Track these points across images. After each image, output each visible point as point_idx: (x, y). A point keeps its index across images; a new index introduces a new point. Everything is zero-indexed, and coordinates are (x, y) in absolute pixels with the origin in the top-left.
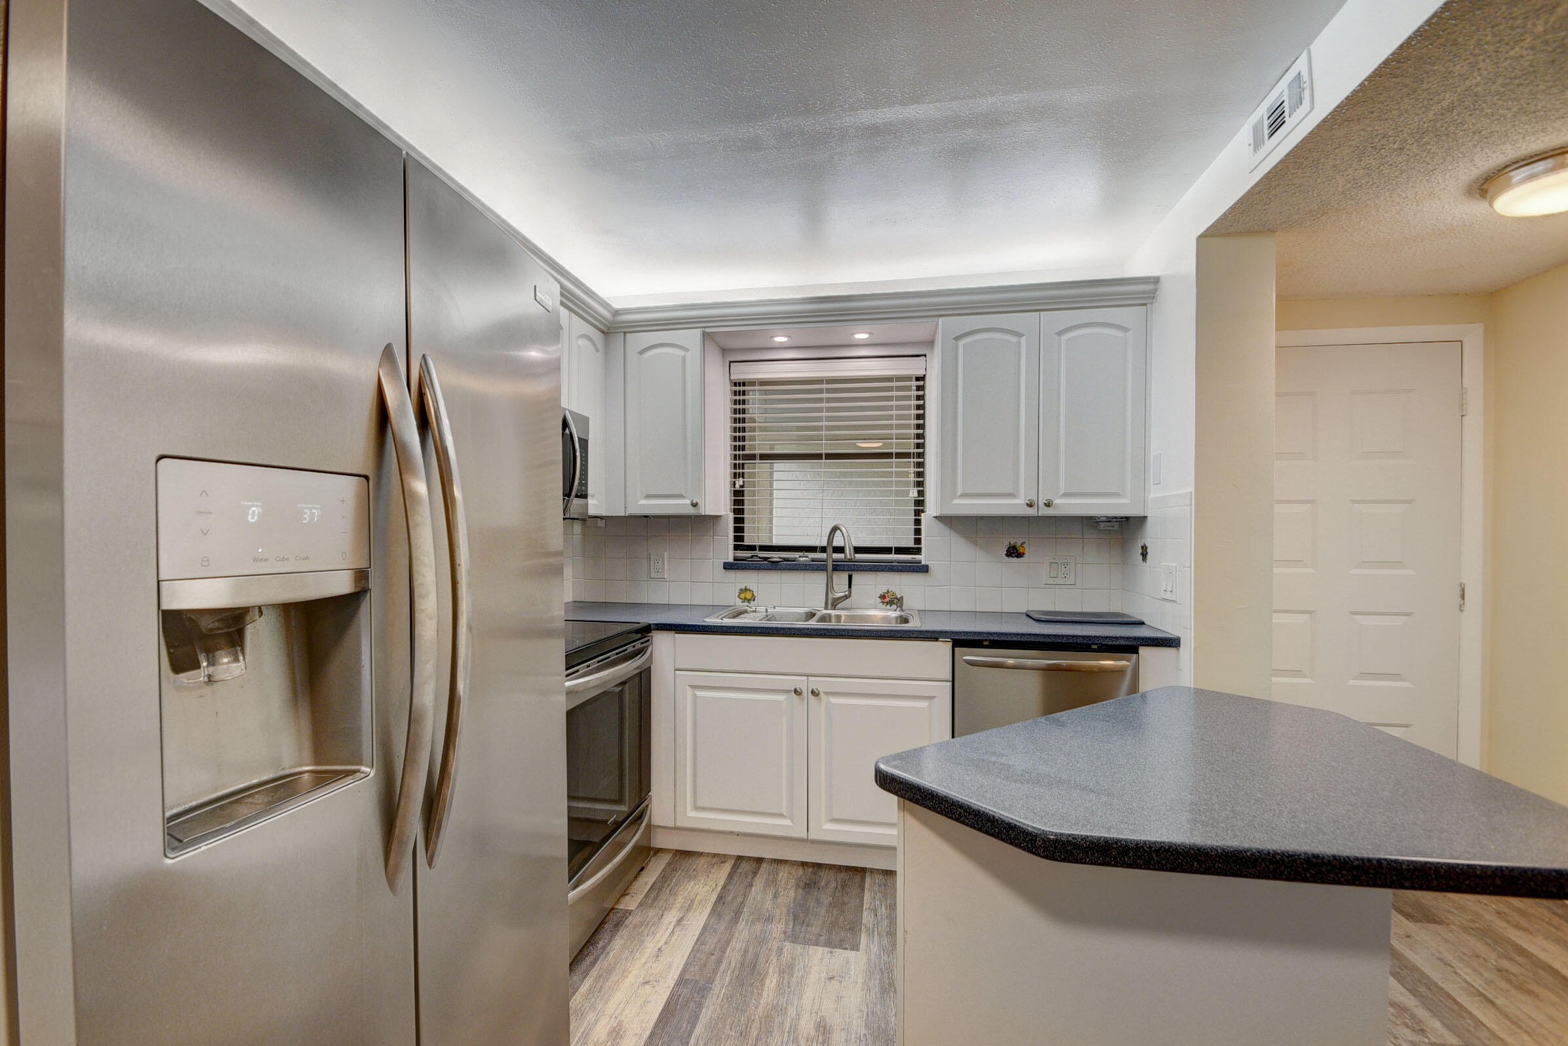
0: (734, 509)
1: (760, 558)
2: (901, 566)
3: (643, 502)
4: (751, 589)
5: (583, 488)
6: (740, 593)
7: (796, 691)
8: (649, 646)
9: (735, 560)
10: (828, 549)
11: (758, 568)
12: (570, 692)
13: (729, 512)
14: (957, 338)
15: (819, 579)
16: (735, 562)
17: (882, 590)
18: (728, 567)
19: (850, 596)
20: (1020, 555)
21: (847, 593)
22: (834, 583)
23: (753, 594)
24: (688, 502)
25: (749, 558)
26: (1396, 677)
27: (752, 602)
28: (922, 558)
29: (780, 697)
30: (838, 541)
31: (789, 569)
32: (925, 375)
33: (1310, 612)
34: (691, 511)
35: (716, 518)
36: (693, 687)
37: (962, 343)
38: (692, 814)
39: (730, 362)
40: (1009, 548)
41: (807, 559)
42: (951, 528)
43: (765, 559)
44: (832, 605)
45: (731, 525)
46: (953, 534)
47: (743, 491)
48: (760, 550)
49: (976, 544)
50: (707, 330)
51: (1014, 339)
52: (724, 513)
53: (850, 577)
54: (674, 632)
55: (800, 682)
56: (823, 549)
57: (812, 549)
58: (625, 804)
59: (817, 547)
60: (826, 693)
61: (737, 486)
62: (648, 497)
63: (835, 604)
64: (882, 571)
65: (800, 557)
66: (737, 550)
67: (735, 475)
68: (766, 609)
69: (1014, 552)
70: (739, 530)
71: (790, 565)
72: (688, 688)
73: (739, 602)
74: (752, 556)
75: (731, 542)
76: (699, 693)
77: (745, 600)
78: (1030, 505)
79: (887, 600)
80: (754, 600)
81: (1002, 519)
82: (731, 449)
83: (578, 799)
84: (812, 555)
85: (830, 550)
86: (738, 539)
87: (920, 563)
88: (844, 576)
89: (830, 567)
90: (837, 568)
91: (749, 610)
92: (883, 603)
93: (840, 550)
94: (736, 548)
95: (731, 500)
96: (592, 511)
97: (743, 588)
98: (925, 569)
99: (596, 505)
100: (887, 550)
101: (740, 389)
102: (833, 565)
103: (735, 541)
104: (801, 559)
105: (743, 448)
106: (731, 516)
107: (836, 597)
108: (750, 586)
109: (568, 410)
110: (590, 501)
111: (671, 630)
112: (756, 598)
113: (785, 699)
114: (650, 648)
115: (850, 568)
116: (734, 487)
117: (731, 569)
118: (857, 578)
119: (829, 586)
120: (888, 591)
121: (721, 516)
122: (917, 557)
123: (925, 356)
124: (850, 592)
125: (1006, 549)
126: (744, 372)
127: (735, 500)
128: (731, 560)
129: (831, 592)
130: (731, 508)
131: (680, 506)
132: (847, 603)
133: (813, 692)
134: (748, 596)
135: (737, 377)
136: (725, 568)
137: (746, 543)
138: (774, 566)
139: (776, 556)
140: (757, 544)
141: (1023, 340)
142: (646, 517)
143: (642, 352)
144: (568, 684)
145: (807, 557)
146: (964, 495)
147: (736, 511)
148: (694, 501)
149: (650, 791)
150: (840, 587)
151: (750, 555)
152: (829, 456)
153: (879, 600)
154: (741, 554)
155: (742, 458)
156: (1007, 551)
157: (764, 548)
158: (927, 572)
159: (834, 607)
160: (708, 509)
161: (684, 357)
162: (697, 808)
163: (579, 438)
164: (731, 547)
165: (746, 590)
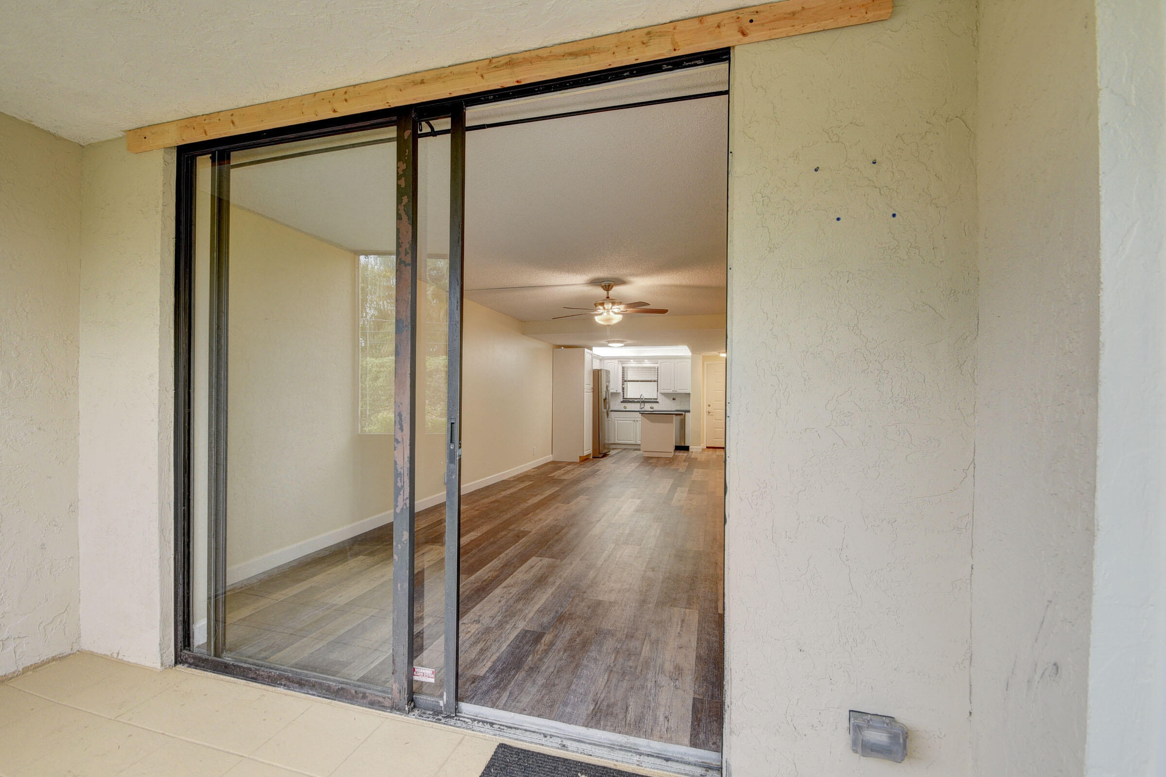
11: (627, 402)
13: (622, 392)
15: (639, 404)
17: (650, 406)
18: (621, 402)
28: (658, 400)
30: (642, 397)
34: (615, 391)
35: (620, 393)
45: (622, 394)
46: (663, 396)
47: (624, 388)
49: (667, 398)
57: (638, 399)
64: (650, 403)
67: (623, 386)
69: (674, 399)
78: (673, 391)
82: (622, 380)
86: (623, 397)
90: (642, 402)
93: (642, 399)
95: (622, 390)
98: (658, 402)
100: (652, 399)
101: (623, 368)
115: (644, 402)
116: (622, 388)
118: (646, 404)
134: (625, 407)
135: (623, 366)
138: (630, 402)
150: (642, 406)
154: (624, 400)
155: (624, 381)
156: (672, 399)
157: (628, 399)
160: (618, 392)
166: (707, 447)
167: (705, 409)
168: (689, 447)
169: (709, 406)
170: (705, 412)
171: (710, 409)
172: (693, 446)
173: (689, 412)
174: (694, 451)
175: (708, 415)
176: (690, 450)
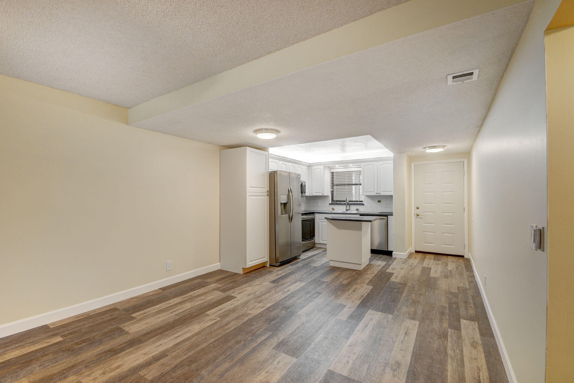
2: (359, 204)
3: (315, 193)
4: (333, 207)
8: (315, 214)
10: (346, 201)
11: (335, 204)
12: (302, 218)
13: (330, 195)
14: (364, 166)
17: (356, 208)
18: (330, 204)
19: (350, 209)
20: (380, 202)
24: (322, 193)
26: (452, 224)
28: (363, 203)
31: (340, 205)
33: (434, 212)
34: (322, 195)
35: (328, 196)
37: (365, 167)
38: (321, 241)
39: (330, 169)
41: (343, 203)
44: (347, 211)
45: (331, 197)
49: (372, 200)
50: (324, 166)
51: (374, 166)
61: (332, 190)
62: (316, 193)
65: (341, 203)
67: (332, 188)
69: (379, 201)
76: (322, 223)
77: (333, 210)
78: (376, 194)
79: (357, 210)
81: (374, 196)
82: (331, 184)
83: (303, 239)
86: (332, 199)
88: (349, 205)
89: (346, 204)
94: (332, 201)
95: (331, 193)
96: (306, 195)
98: (363, 205)
99: (307, 194)
100: (358, 201)
101: (332, 174)
105: (333, 184)
109: (302, 181)
110: (306, 193)
111: (319, 213)
112: (335, 210)
118: (351, 206)
119: (346, 207)
128: (331, 203)
131: (320, 194)
134: (333, 209)
135: (331, 171)
137: (334, 200)
138: (337, 204)
139: (338, 202)
141: (375, 166)
142: (316, 196)
143: (314, 169)
144: (302, 217)
146: (366, 192)
147: (332, 195)
150: (348, 208)
151: (334, 202)
152: (345, 185)
154: (332, 202)
157: (336, 201)
160: (325, 194)
161: (321, 170)
162: (322, 240)
163: (304, 185)
166: (416, 252)
167: (414, 211)
168: (391, 252)
169: (418, 208)
170: (413, 215)
171: (418, 211)
172: (397, 251)
173: (392, 215)
174: (398, 257)
175: (416, 218)
176: (393, 256)
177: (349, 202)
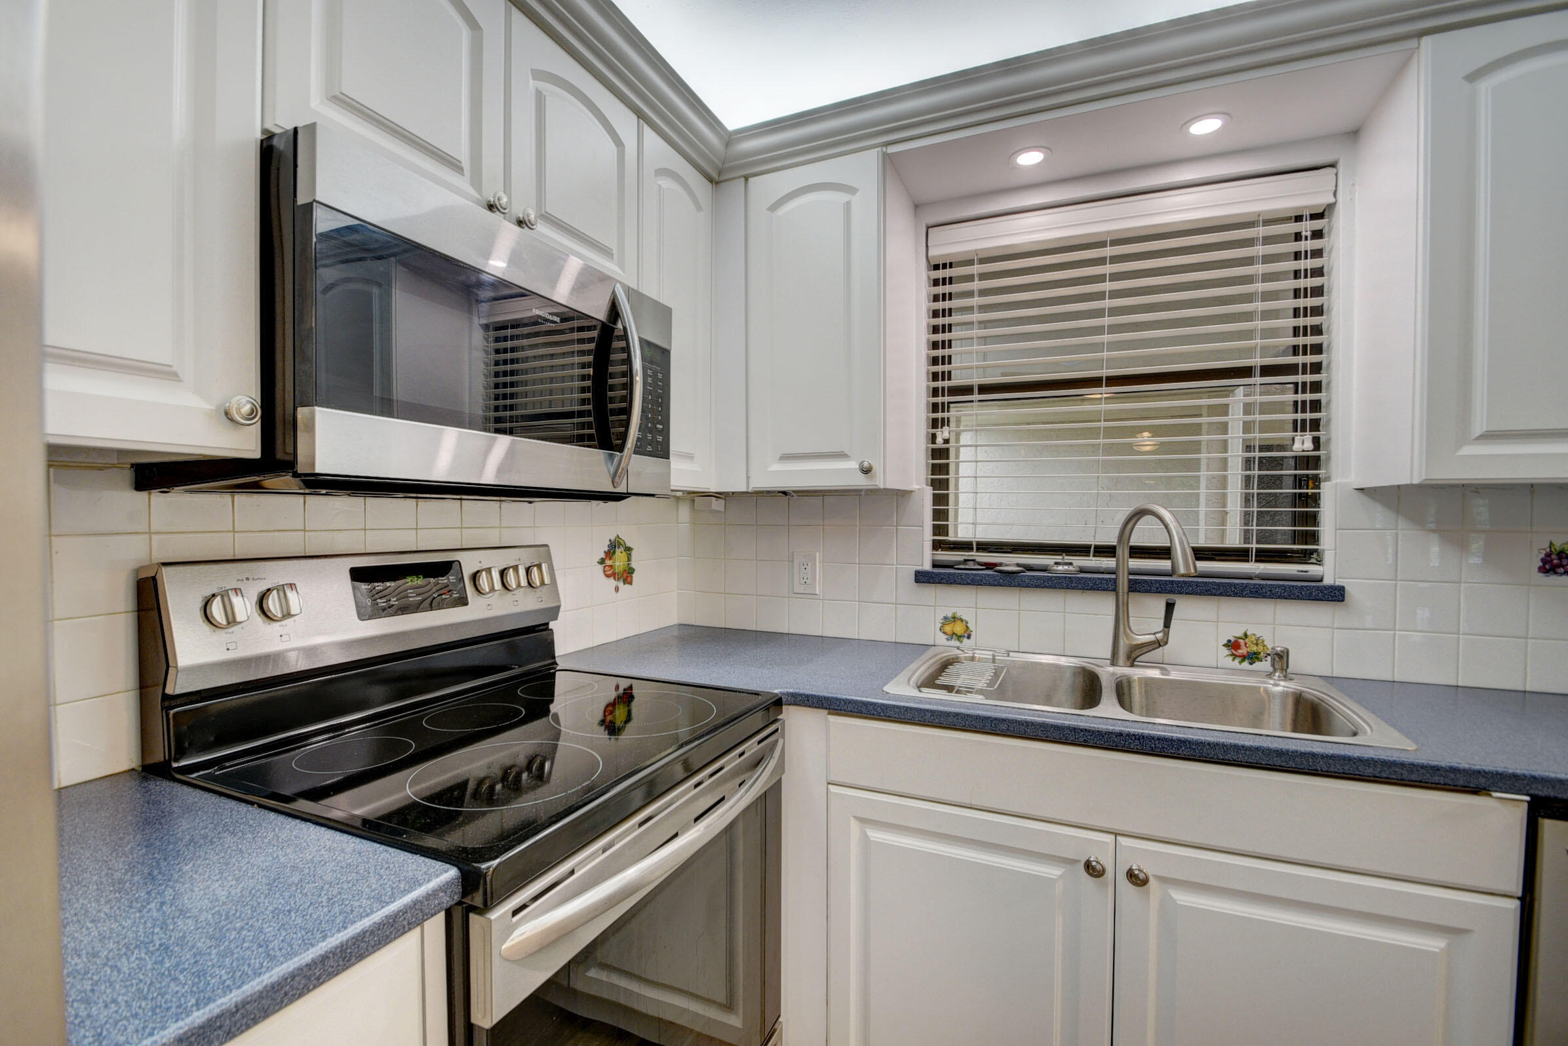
0: (932, 479)
1: (980, 564)
2: (1280, 586)
3: (777, 467)
4: (964, 618)
5: (660, 438)
6: (944, 624)
7: (1088, 866)
8: (777, 741)
9: (935, 566)
10: (1119, 552)
11: (976, 582)
13: (925, 486)
15: (1098, 607)
16: (936, 570)
19: (1166, 643)
21: (1160, 636)
22: (1130, 614)
23: (967, 627)
24: (853, 465)
25: (959, 563)
27: (965, 640)
28: (1328, 572)
29: (1053, 872)
30: (1148, 536)
31: (1036, 586)
32: (1331, 207)
35: (902, 495)
36: (863, 821)
37: (1485, 87)
39: (928, 228)
40: (1548, 555)
41: (1071, 568)
42: (1398, 511)
43: (990, 566)
44: (1129, 657)
45: (928, 506)
46: (1402, 523)
47: (948, 449)
48: (978, 550)
50: (891, 150)
52: (918, 487)
53: (1170, 607)
54: (826, 712)
55: (1100, 847)
56: (1106, 551)
58: (737, 1014)
59: (1089, 547)
60: (1163, 880)
61: (939, 440)
62: (786, 458)
63: (1134, 655)
64: (1236, 595)
65: (1057, 563)
66: (937, 550)
67: (935, 423)
68: (994, 656)
69: (1560, 563)
70: (940, 514)
71: (1038, 578)
72: (853, 822)
73: (941, 639)
74: (966, 561)
75: (928, 536)
76: (875, 835)
77: (953, 635)
79: (1243, 651)
80: (969, 637)
81: (1532, 489)
82: (928, 378)
84: (1079, 561)
85: (1123, 552)
86: (939, 529)
87: (1321, 580)
89: (1123, 584)
90: (1140, 585)
91: (962, 655)
92: (1235, 656)
93: (1153, 552)
94: (937, 545)
95: (927, 464)
96: (677, 482)
97: (950, 615)
98: (1336, 595)
101: (943, 273)
102: (1130, 581)
103: (934, 534)
104: (1060, 568)
105: (948, 376)
106: (929, 492)
107: (1135, 643)
108: (962, 613)
109: (620, 283)
110: (675, 463)
111: (822, 708)
112: (973, 635)
113: (1060, 877)
114: (781, 742)
115: (1171, 588)
116: (934, 442)
117: (929, 583)
118: (1181, 606)
119: (1121, 621)
120: (1246, 635)
121: (911, 492)
122: (1312, 569)
123: (1333, 165)
124: (1167, 635)
125: (1543, 556)
126: (951, 243)
127: (933, 465)
128: (927, 566)
129: (1125, 632)
130: (927, 479)
131: (842, 473)
132: (1157, 654)
133: (1131, 875)
134: (959, 628)
135: (938, 250)
136: (917, 581)
138: (1008, 580)
139: (1010, 562)
140: (973, 540)
142: (785, 493)
143: (774, 207)
145: (1071, 564)
146: (1490, 436)
147: (935, 484)
148: (866, 464)
149: (779, 1016)
151: (961, 559)
153: (1226, 651)
154: (946, 557)
155: (946, 393)
156: (1542, 560)
158: (1343, 601)
159: (1132, 661)
160: (886, 479)
161: (848, 206)
163: (641, 340)
164: (928, 545)
165: (955, 619)
177: (1203, 566)
